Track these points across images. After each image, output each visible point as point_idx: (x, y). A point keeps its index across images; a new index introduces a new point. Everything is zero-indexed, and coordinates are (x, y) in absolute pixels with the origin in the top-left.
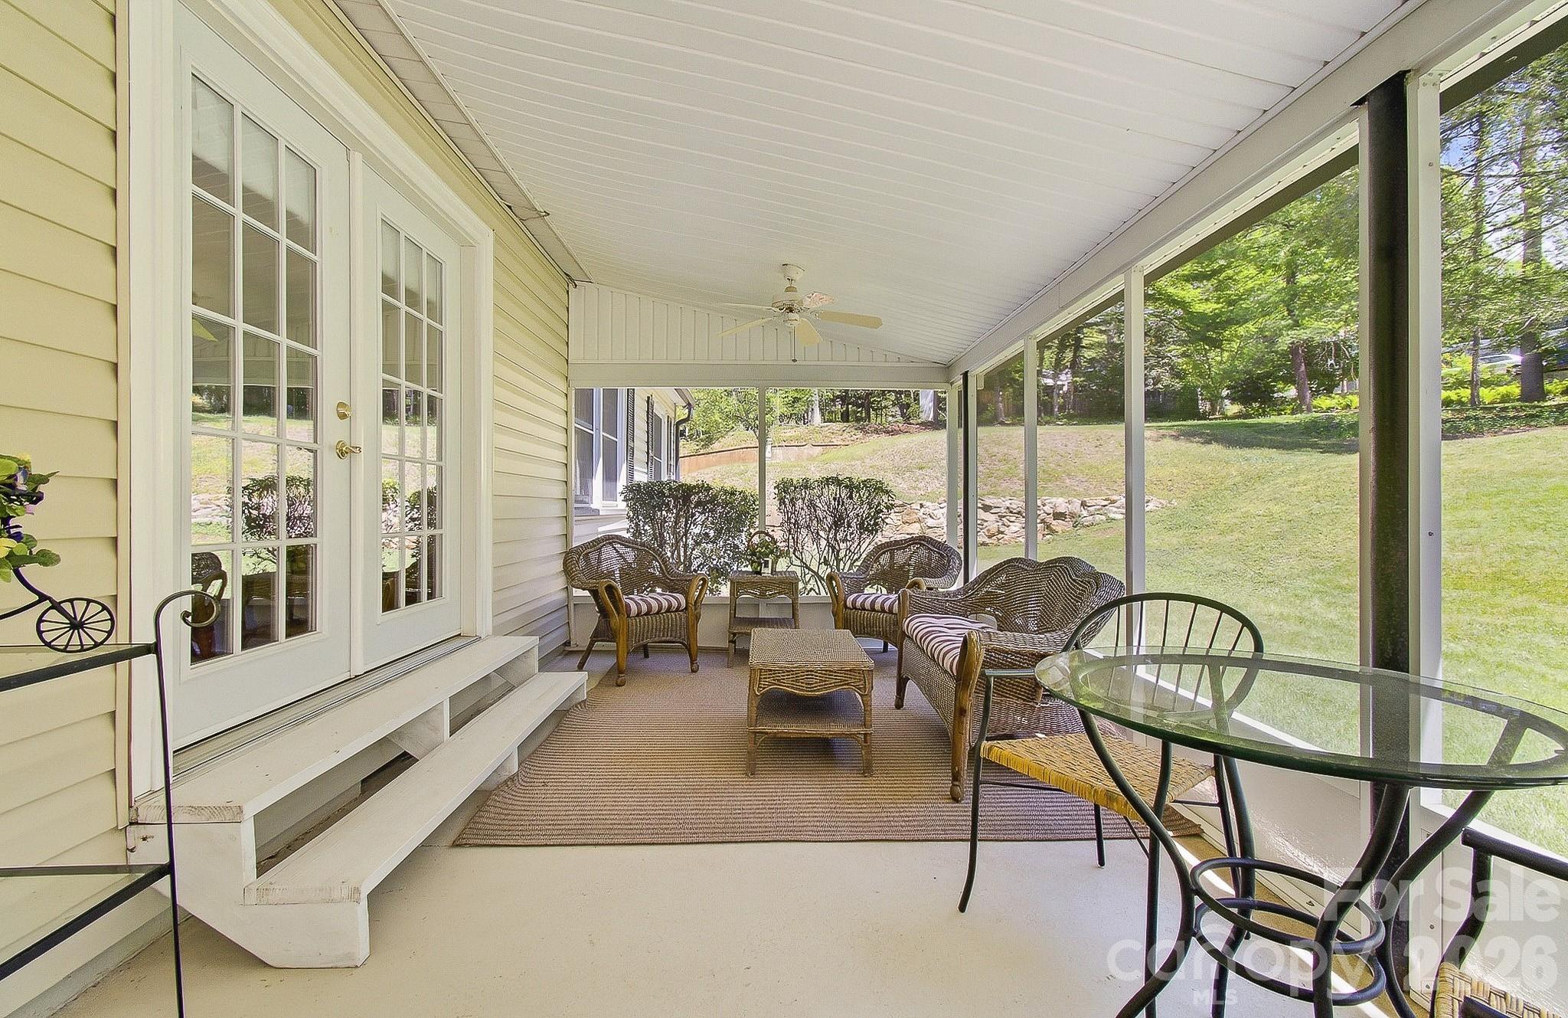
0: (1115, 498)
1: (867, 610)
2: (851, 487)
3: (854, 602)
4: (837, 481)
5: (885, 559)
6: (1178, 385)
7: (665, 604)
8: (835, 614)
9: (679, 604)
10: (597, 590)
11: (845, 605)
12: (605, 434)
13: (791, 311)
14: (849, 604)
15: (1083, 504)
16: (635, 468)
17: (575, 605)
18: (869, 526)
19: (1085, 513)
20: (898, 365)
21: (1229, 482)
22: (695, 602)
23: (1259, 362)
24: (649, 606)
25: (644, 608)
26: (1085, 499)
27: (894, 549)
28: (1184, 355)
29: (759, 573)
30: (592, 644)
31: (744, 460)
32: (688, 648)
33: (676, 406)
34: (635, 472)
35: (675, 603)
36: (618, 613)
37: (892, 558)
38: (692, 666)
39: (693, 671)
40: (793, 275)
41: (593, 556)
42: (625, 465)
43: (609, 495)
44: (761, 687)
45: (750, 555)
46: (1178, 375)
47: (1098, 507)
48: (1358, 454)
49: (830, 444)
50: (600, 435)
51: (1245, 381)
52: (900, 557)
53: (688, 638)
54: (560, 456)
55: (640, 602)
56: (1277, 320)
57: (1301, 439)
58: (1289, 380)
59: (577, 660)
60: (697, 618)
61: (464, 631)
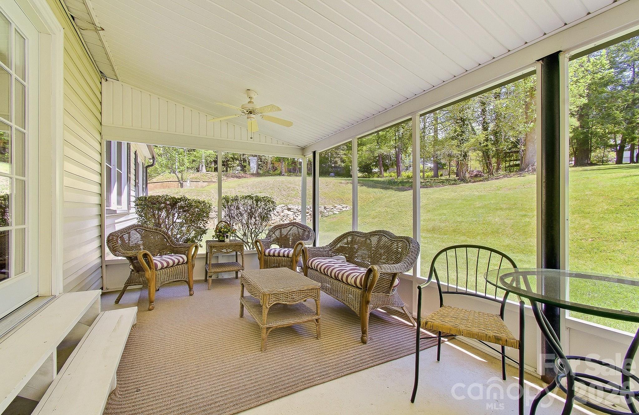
0: (336, 205)
1: (276, 256)
2: (258, 200)
3: (269, 253)
4: (251, 197)
5: (277, 233)
6: (343, 165)
7: (176, 261)
8: (260, 259)
9: (184, 261)
10: (137, 257)
11: (265, 255)
12: (118, 170)
13: (251, 113)
14: (267, 253)
15: (325, 208)
16: (131, 188)
17: (106, 265)
18: (265, 218)
19: (325, 211)
20: (283, 146)
21: (371, 200)
22: (192, 257)
23: (370, 159)
24: (168, 263)
25: (165, 265)
26: (325, 206)
27: (282, 228)
28: (345, 154)
29: (224, 241)
30: (126, 287)
31: (169, 187)
32: (188, 283)
33: (145, 158)
34: (131, 191)
35: (181, 260)
36: (150, 268)
37: (281, 232)
38: (190, 293)
39: (191, 295)
40: (252, 96)
41: (126, 237)
42: (126, 187)
43: (119, 203)
44: (270, 303)
45: (218, 232)
46: (343, 161)
47: (330, 209)
48: (412, 190)
49: (212, 181)
50: (115, 170)
51: (365, 166)
52: (284, 231)
53: (188, 278)
54: (97, 178)
55: (161, 261)
56: (374, 145)
57: (388, 186)
58: (376, 166)
59: (115, 297)
60: (193, 266)
61: (42, 293)
